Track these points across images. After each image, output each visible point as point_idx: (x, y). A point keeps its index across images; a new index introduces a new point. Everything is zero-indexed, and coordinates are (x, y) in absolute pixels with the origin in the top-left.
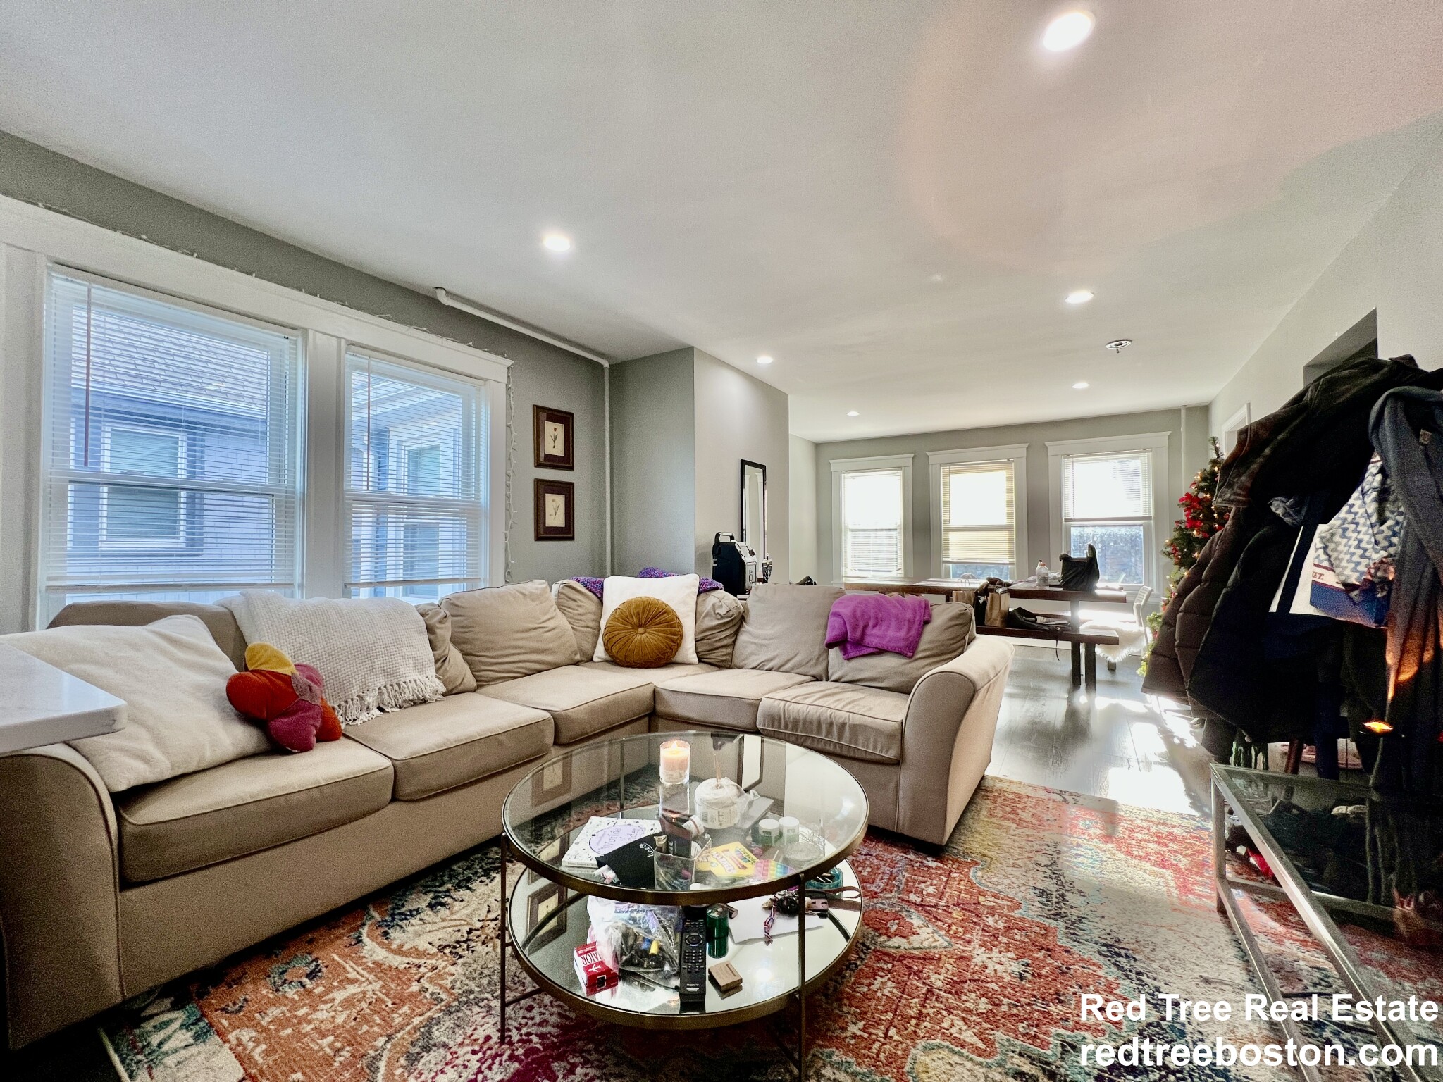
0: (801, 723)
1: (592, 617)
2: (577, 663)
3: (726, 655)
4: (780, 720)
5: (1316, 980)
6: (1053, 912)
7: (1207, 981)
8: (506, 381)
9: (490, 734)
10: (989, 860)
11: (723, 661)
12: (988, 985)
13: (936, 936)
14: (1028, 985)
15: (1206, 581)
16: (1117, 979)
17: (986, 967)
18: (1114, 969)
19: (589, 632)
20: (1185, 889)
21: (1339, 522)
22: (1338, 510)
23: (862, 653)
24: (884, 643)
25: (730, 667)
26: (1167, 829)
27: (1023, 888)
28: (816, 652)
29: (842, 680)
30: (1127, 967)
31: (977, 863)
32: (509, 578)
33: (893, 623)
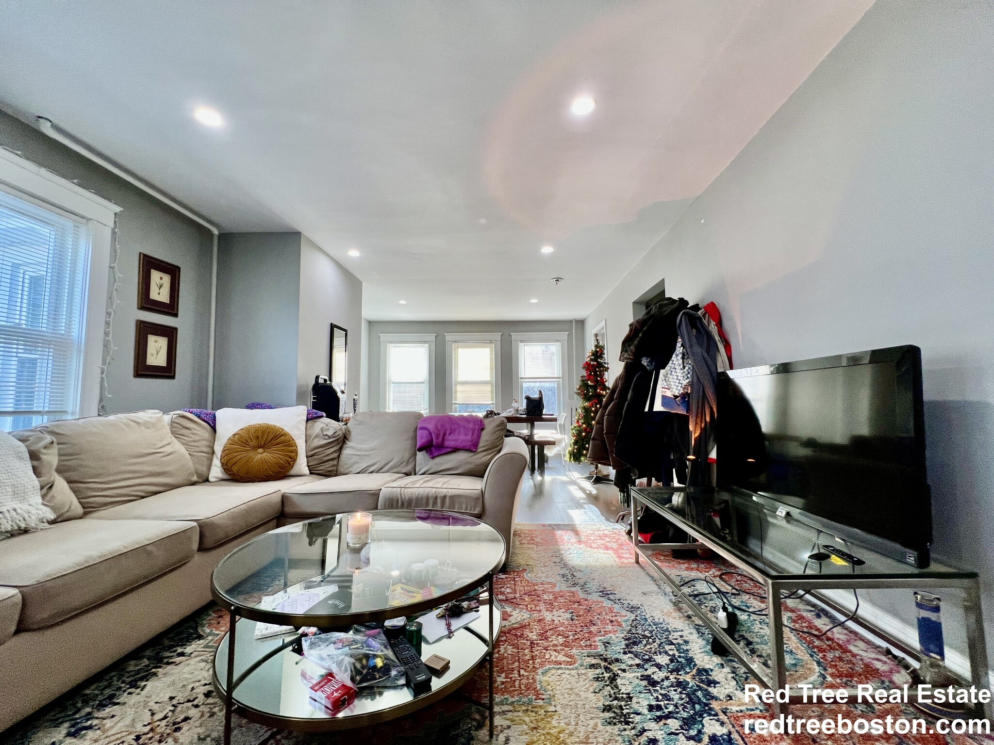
0: (414, 501)
1: (206, 443)
2: (194, 484)
3: (333, 466)
4: (398, 501)
5: (680, 581)
6: (572, 583)
7: (645, 594)
8: (112, 225)
9: (138, 546)
10: (531, 567)
11: (329, 471)
12: (558, 629)
13: (522, 613)
14: (577, 622)
15: (616, 399)
16: (612, 605)
17: (554, 621)
18: (609, 601)
19: (204, 457)
20: (620, 557)
21: (669, 368)
22: (668, 363)
23: (443, 452)
24: (458, 444)
25: (336, 475)
26: (603, 532)
27: (553, 576)
28: (407, 455)
29: (427, 473)
30: (613, 599)
31: (526, 570)
32: (103, 411)
33: (462, 431)
